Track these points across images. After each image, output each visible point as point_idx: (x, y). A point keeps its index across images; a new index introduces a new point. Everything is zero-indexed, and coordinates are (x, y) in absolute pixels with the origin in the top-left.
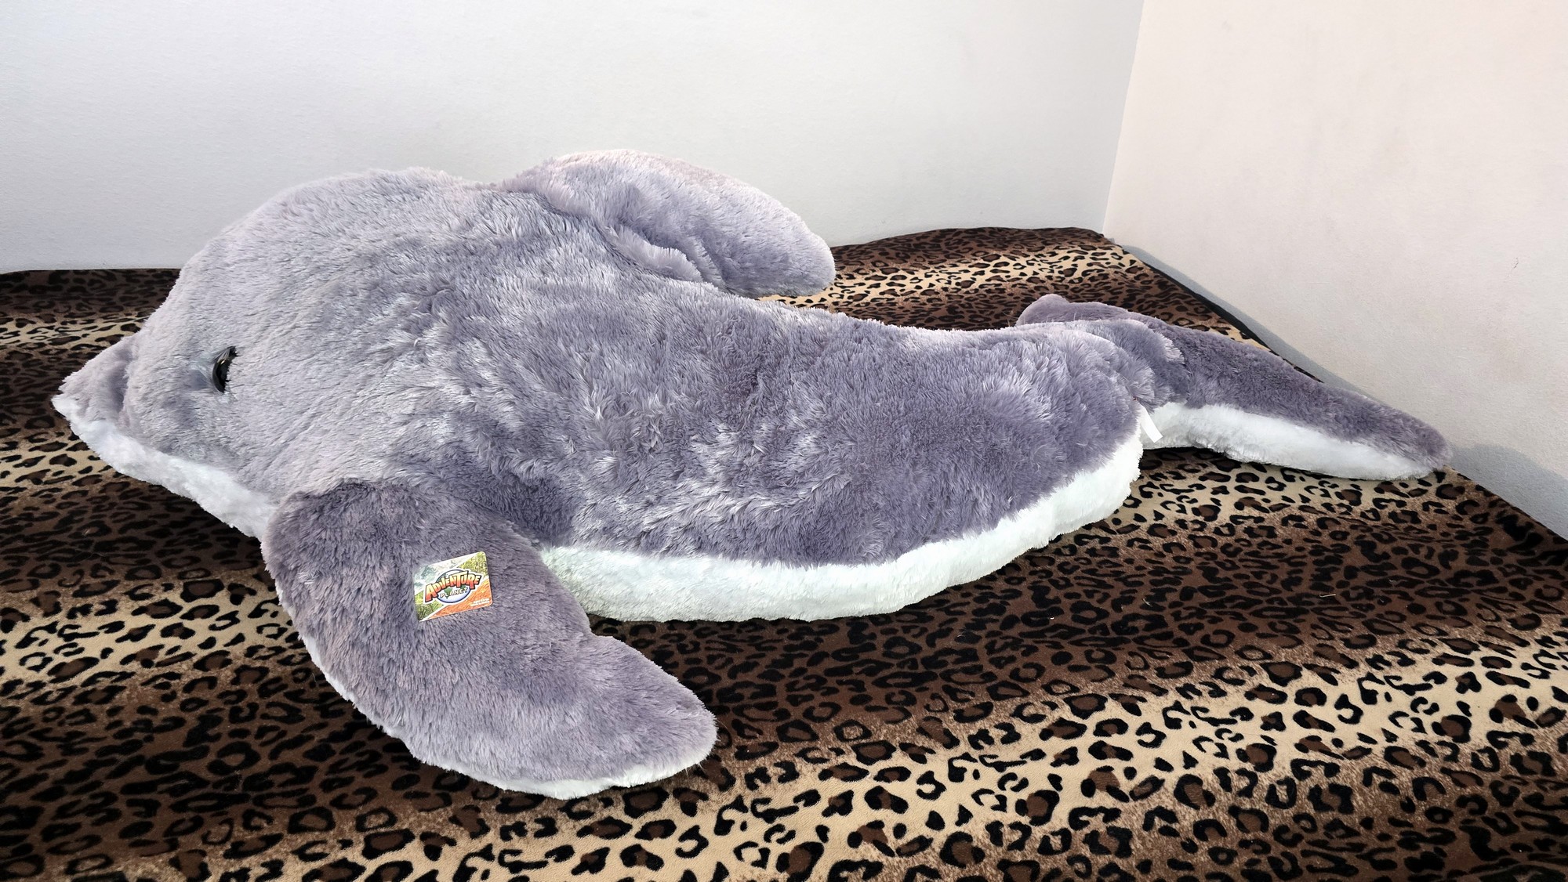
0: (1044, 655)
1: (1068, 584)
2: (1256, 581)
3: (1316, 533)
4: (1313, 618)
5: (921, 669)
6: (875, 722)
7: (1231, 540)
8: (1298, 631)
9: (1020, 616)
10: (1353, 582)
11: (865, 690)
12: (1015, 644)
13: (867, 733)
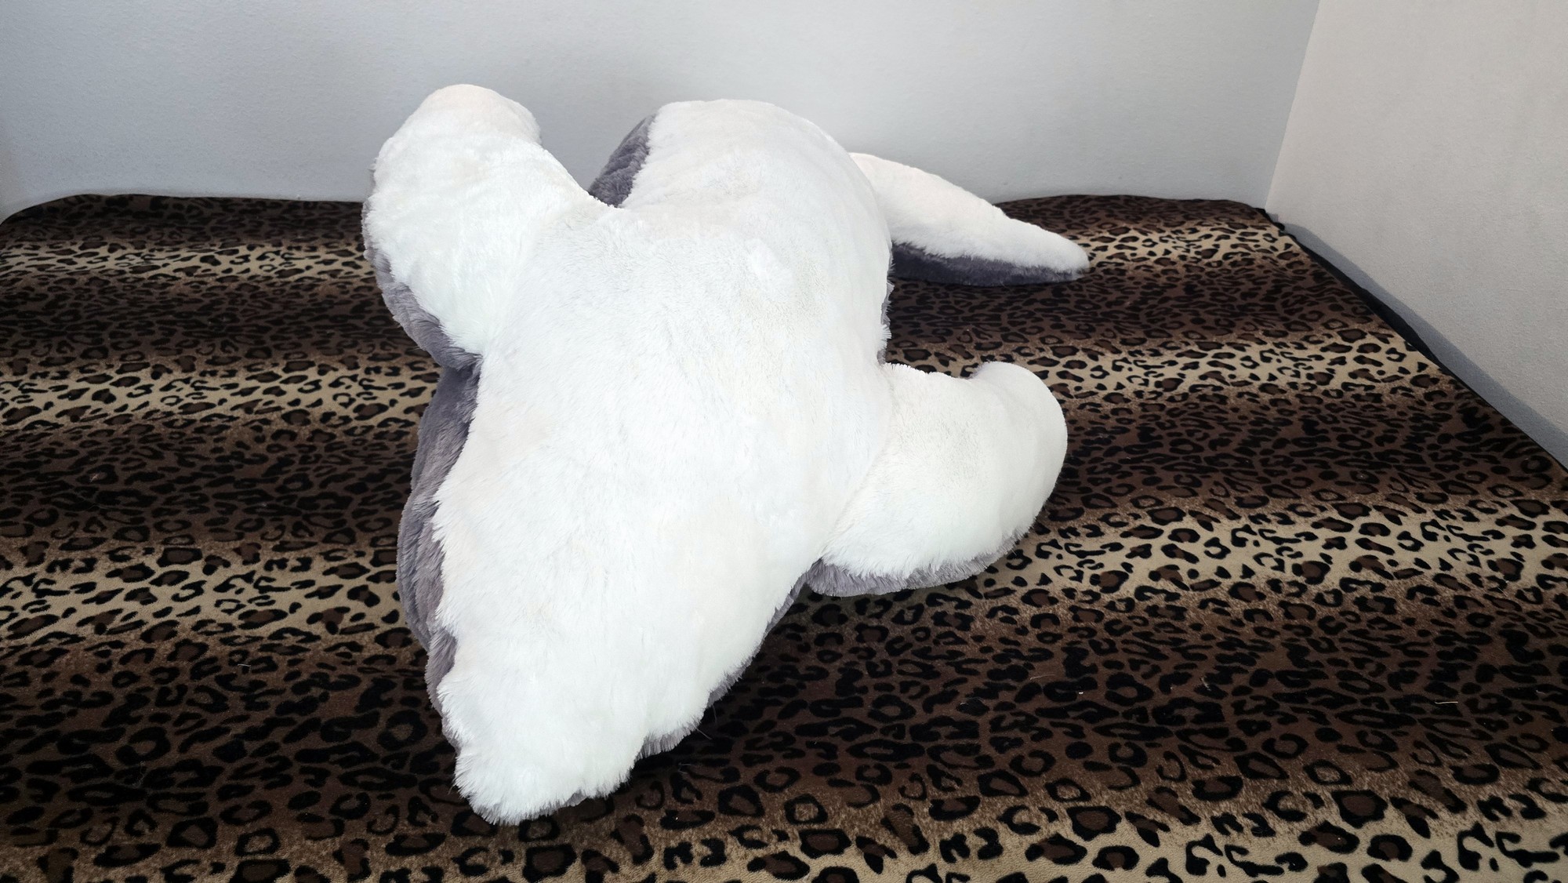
0: (1058, 743)
1: (1113, 649)
2: (1355, 670)
3: (1450, 613)
4: (1418, 732)
5: (908, 739)
6: (835, 801)
7: (1334, 611)
8: (1394, 748)
9: (1042, 686)
10: (1486, 688)
11: (836, 757)
12: (1028, 723)
13: (822, 817)
